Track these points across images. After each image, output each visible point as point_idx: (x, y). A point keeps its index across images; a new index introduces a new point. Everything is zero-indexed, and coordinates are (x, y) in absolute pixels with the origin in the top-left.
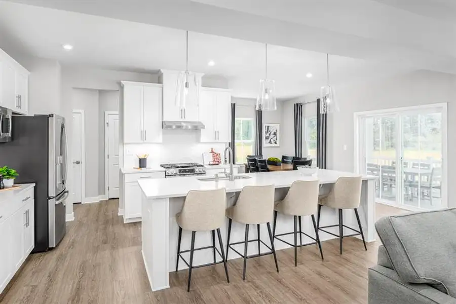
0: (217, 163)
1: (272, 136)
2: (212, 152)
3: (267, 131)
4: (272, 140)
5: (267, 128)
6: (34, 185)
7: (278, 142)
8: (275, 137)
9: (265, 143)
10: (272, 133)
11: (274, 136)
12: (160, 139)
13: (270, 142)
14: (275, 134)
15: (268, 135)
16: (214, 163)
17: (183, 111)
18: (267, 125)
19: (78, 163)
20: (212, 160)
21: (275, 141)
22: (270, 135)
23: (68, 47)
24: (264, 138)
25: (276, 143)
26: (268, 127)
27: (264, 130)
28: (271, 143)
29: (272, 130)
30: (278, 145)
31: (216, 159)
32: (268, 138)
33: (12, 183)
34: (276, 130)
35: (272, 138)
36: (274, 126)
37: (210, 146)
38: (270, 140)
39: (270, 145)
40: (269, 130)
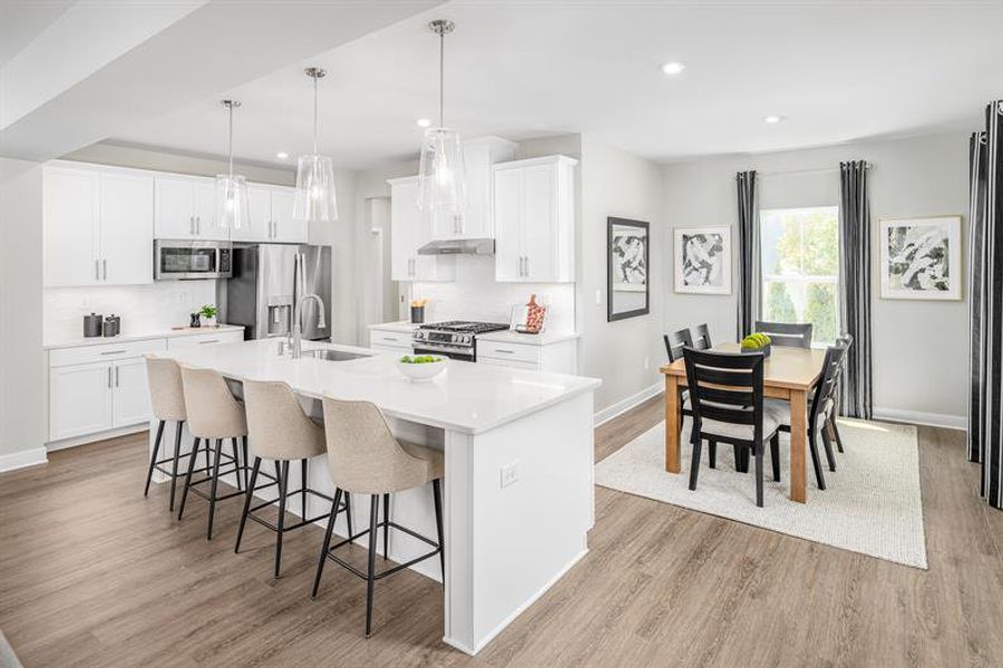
0: (531, 329)
1: (921, 262)
2: (532, 303)
3: (895, 243)
4: (924, 278)
5: (895, 233)
7: (953, 281)
8: (939, 267)
9: (888, 287)
10: (924, 252)
11: (930, 261)
13: (914, 283)
14: (938, 254)
15: (900, 259)
16: (526, 329)
18: (896, 224)
20: (524, 322)
21: (940, 279)
22: (911, 257)
24: (885, 269)
25: (942, 287)
26: (902, 230)
27: (882, 241)
28: (919, 288)
29: (923, 241)
30: (953, 294)
31: (532, 320)
32: (904, 271)
33: (213, 321)
34: (946, 241)
35: (923, 270)
36: (933, 228)
37: (533, 290)
38: (915, 276)
39: (912, 293)
40: (908, 239)
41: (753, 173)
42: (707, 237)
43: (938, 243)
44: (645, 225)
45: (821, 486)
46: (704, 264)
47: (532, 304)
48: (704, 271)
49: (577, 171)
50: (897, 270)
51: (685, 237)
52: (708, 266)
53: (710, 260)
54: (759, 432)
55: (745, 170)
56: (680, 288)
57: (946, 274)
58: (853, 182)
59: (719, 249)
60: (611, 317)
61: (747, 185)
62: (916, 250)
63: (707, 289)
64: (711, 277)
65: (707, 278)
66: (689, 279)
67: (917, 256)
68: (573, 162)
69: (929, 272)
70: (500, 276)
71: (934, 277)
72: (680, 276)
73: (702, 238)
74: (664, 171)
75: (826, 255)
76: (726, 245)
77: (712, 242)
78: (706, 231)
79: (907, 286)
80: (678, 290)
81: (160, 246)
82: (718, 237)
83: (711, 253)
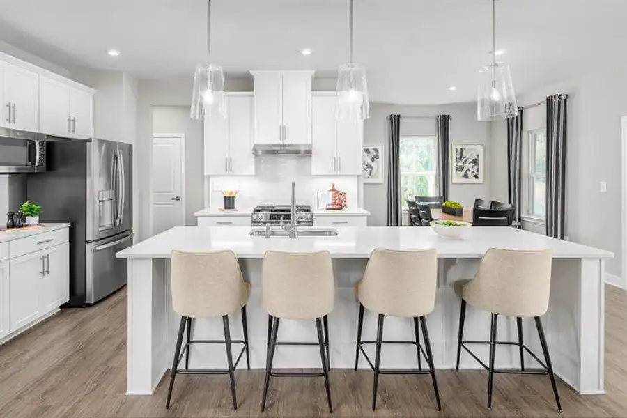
0: (338, 207)
1: (469, 165)
2: (333, 189)
3: (459, 156)
4: (469, 173)
5: (459, 152)
6: (69, 224)
7: (481, 175)
8: (475, 168)
9: (455, 177)
10: (470, 160)
11: (472, 165)
12: (251, 170)
13: (466, 176)
14: (475, 162)
15: (461, 164)
16: (334, 207)
17: (283, 130)
18: (459, 147)
19: (178, 199)
20: (331, 202)
21: (476, 173)
22: (465, 163)
23: (113, 53)
24: (454, 169)
25: (476, 177)
26: (462, 150)
27: (453, 155)
29: (469, 156)
30: (480, 180)
31: (337, 201)
32: (462, 169)
34: (478, 156)
35: (469, 169)
36: (473, 150)
37: (331, 181)
38: (466, 172)
39: (465, 180)
40: (464, 155)
41: (399, 116)
42: (370, 150)
43: (475, 157)
46: (368, 166)
48: (369, 170)
50: (460, 169)
53: (372, 164)
55: (394, 114)
57: (478, 171)
58: (444, 124)
61: (395, 121)
62: (467, 160)
64: (373, 173)
65: (370, 174)
67: (468, 162)
69: (472, 170)
70: (316, 171)
71: (473, 172)
73: (367, 151)
77: (373, 153)
79: (463, 176)
82: (376, 150)
83: (373, 160)
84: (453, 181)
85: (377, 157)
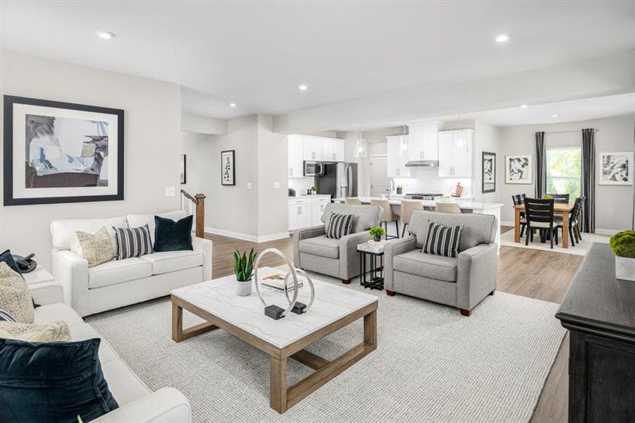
1: (617, 169)
3: (606, 162)
4: (617, 177)
5: (606, 158)
6: (330, 195)
7: (630, 178)
8: (624, 172)
9: (602, 179)
10: (618, 166)
11: (620, 169)
13: (614, 178)
14: (624, 167)
15: (608, 168)
17: (422, 153)
18: (606, 154)
21: (625, 176)
22: (612, 168)
24: (601, 172)
25: (625, 180)
26: (609, 156)
27: (600, 161)
28: (616, 180)
29: (617, 161)
30: (630, 182)
32: (609, 173)
33: (315, 192)
34: (627, 162)
35: (617, 173)
36: (622, 156)
37: (459, 180)
38: (614, 176)
39: (612, 182)
40: (612, 160)
41: (543, 133)
42: (521, 159)
43: (624, 162)
44: (494, 154)
45: (573, 245)
46: (519, 171)
47: (459, 186)
48: (520, 174)
49: (473, 134)
50: (606, 173)
51: (510, 159)
52: (522, 172)
53: (522, 170)
54: (551, 225)
55: (540, 131)
56: (508, 181)
57: (627, 175)
58: (588, 138)
59: (526, 164)
60: (484, 192)
61: (540, 137)
62: (615, 165)
63: (521, 181)
64: (523, 176)
65: (521, 177)
66: (512, 177)
67: (615, 167)
68: (472, 131)
69: (620, 174)
70: (441, 175)
71: (622, 176)
72: (508, 176)
73: (519, 160)
74: (502, 131)
75: (575, 167)
76: (530, 162)
77: (524, 161)
78: (521, 157)
79: (611, 179)
80: (507, 182)
81: (306, 163)
82: (526, 159)
83: (523, 166)
84: (601, 183)
85: (527, 164)
